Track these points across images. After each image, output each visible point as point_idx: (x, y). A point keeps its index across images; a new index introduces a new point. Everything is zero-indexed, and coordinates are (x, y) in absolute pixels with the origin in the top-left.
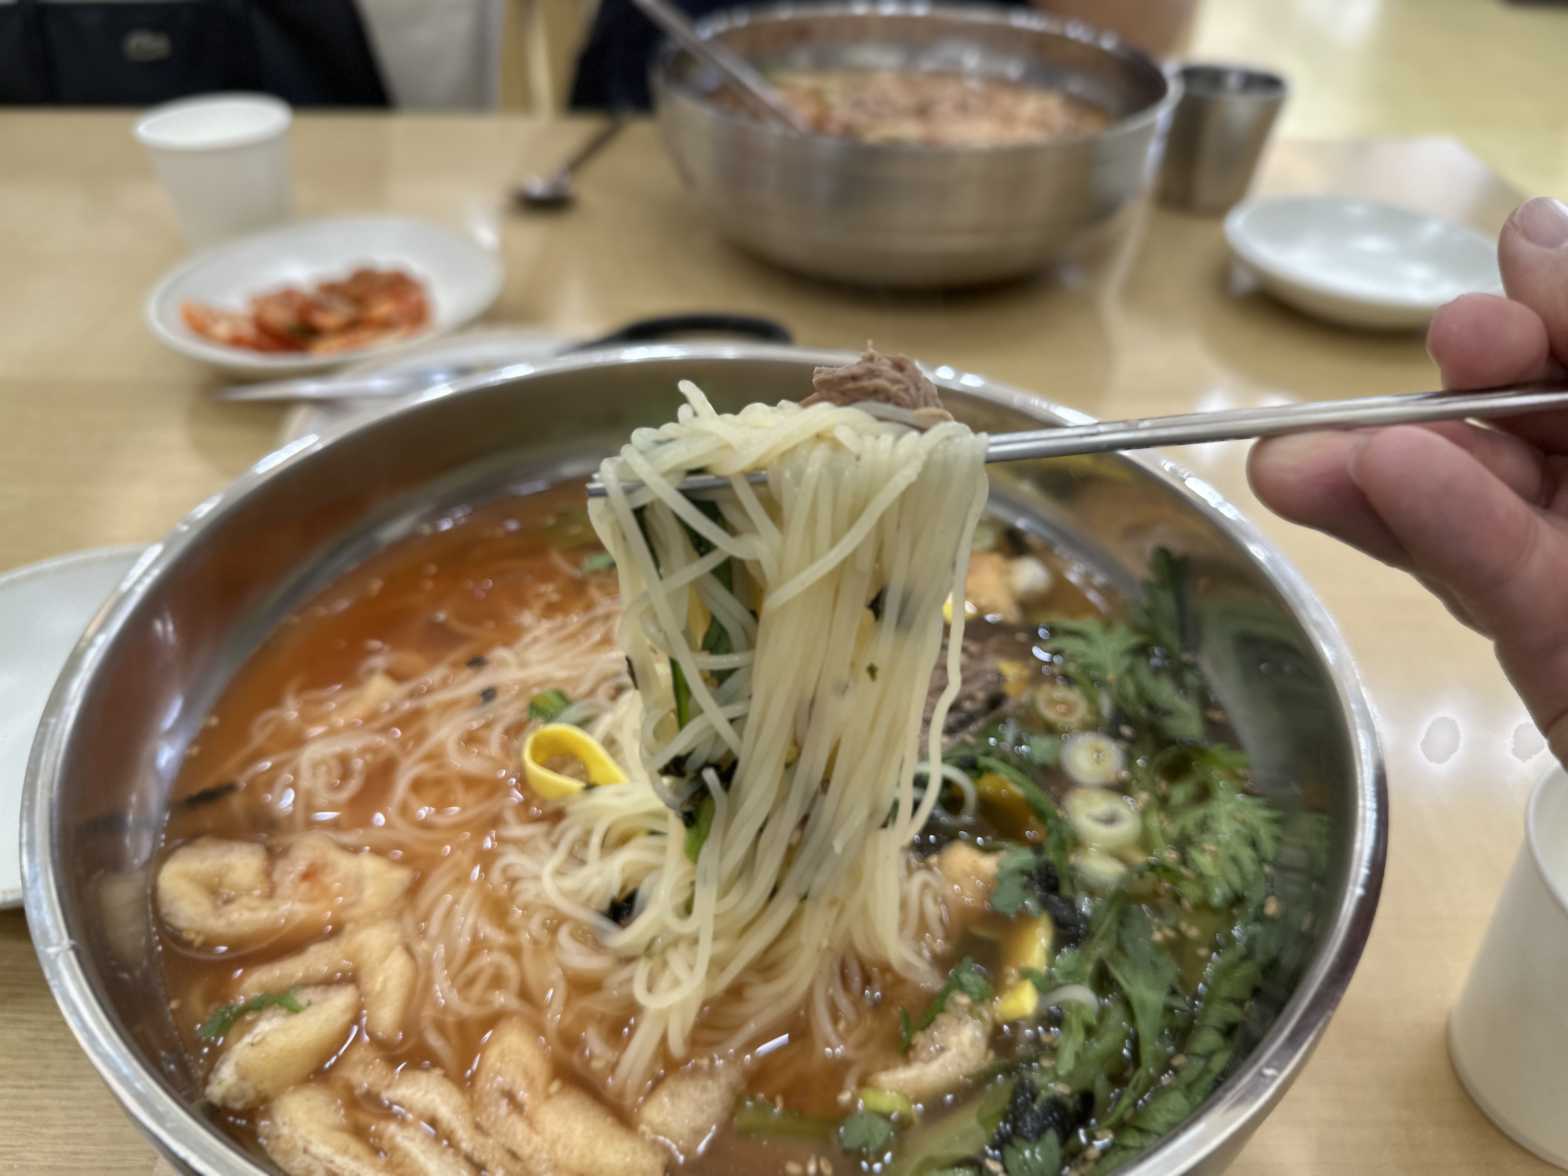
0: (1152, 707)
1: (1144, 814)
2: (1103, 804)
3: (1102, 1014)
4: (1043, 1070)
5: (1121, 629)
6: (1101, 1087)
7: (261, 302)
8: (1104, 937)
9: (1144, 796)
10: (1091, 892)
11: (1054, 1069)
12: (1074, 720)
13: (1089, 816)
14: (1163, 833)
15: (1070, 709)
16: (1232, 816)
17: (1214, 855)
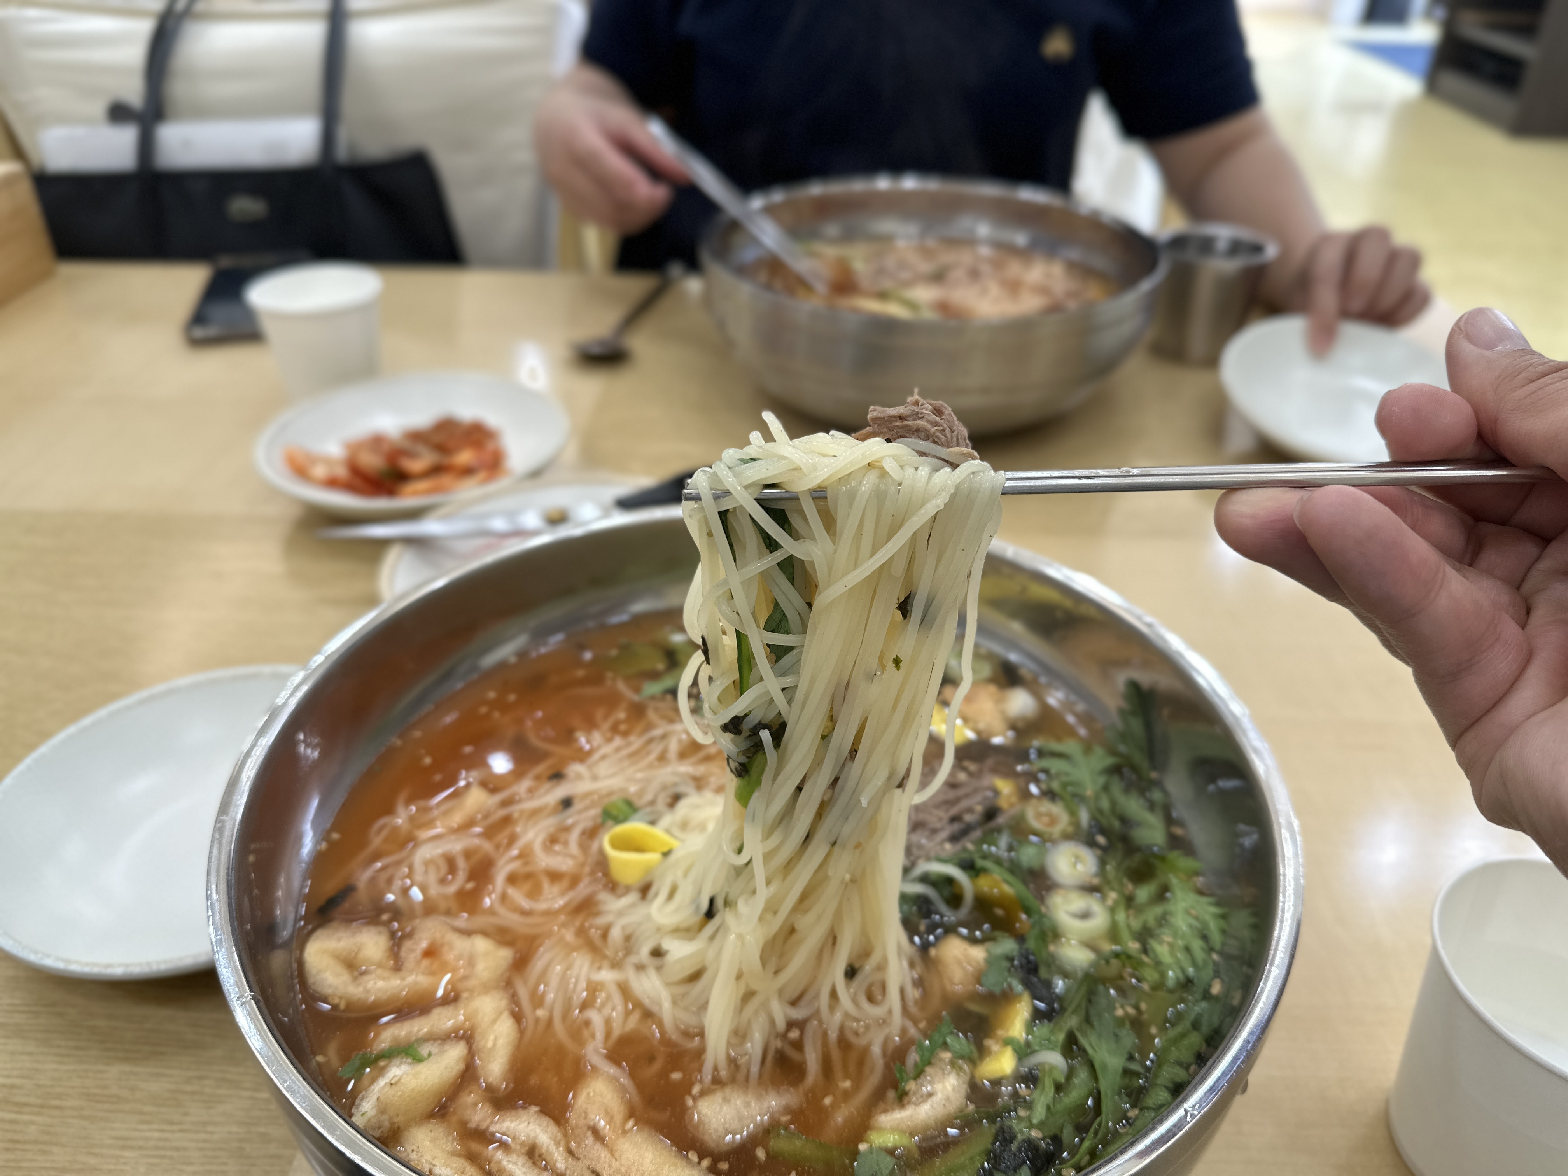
0: (1124, 820)
1: (1112, 910)
2: (1079, 902)
3: (1071, 1074)
4: (1019, 1118)
5: (1099, 751)
6: (1068, 1135)
7: (354, 448)
8: (1074, 1012)
9: (1113, 895)
10: (1065, 975)
11: (1029, 1119)
12: (1057, 830)
13: (1068, 913)
14: (1129, 927)
15: (1053, 821)
16: (1187, 912)
17: (1171, 946)
